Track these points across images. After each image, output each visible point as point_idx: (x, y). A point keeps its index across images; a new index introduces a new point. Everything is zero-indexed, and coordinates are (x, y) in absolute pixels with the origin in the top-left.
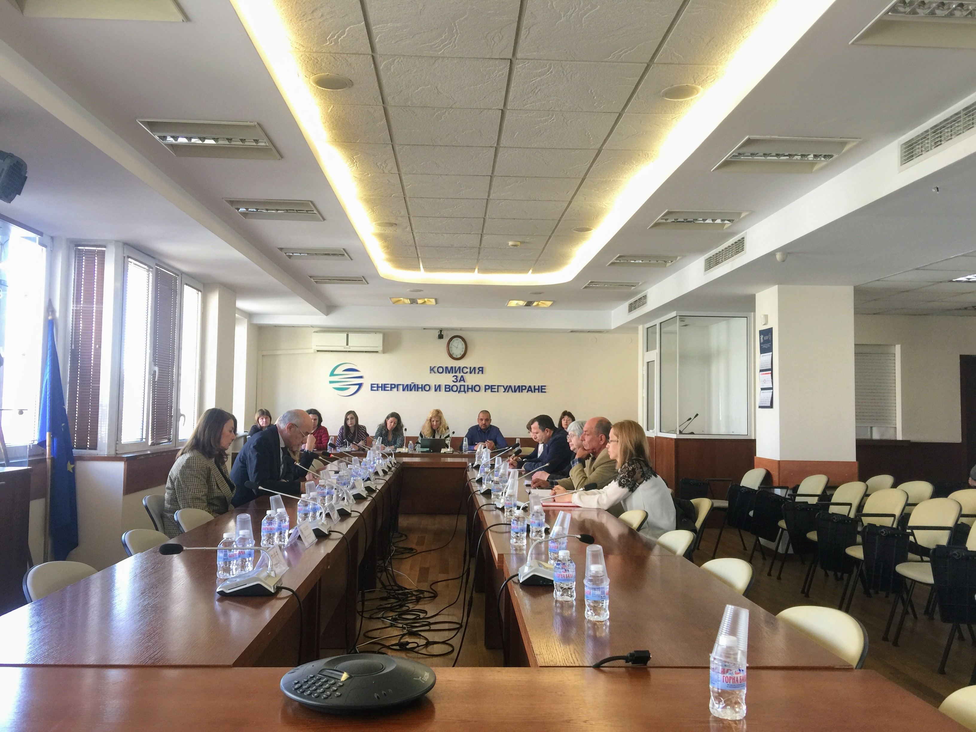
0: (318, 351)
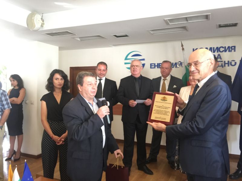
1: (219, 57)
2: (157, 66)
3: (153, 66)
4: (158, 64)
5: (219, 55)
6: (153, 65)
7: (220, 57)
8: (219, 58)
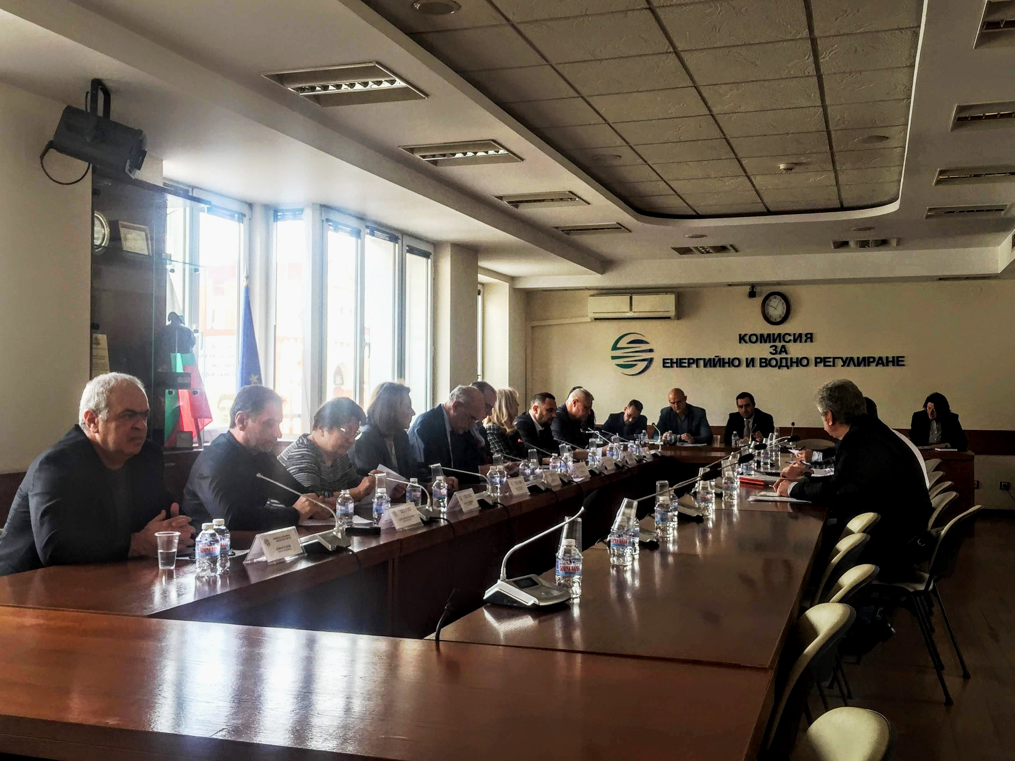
0: (596, 319)
1: (783, 350)
2: (676, 363)
3: (668, 363)
4: (677, 359)
5: (783, 347)
6: (669, 361)
7: (785, 349)
8: (783, 352)
